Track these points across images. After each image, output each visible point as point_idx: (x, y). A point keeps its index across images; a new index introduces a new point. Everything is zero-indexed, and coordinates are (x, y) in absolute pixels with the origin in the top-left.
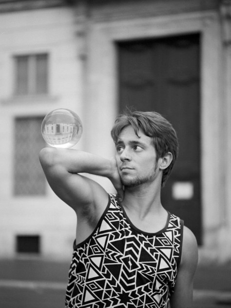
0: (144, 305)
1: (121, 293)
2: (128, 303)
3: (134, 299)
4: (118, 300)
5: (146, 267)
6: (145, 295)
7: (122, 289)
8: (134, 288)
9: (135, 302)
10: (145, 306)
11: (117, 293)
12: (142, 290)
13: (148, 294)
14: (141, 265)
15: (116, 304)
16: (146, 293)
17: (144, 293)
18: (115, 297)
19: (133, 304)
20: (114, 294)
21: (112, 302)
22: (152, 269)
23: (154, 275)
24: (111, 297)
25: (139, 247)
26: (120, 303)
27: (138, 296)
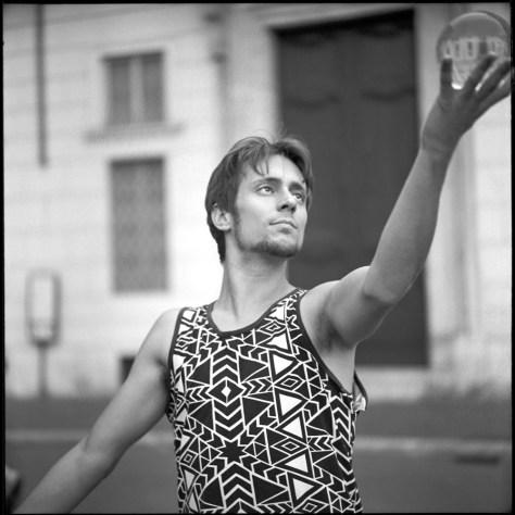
0: (267, 449)
1: (224, 446)
2: (241, 457)
3: (247, 446)
4: (223, 461)
5: (254, 383)
6: (264, 430)
7: (223, 439)
8: (242, 429)
9: (250, 450)
10: (271, 449)
11: (216, 449)
12: (258, 425)
13: (268, 427)
14: (245, 385)
15: (223, 467)
16: (265, 428)
17: (261, 429)
18: (217, 457)
19: (248, 455)
20: (214, 453)
21: (215, 467)
22: (263, 381)
23: (271, 389)
24: (211, 461)
25: (235, 357)
26: (229, 462)
27: (252, 438)
